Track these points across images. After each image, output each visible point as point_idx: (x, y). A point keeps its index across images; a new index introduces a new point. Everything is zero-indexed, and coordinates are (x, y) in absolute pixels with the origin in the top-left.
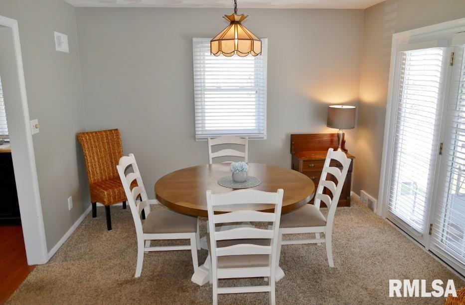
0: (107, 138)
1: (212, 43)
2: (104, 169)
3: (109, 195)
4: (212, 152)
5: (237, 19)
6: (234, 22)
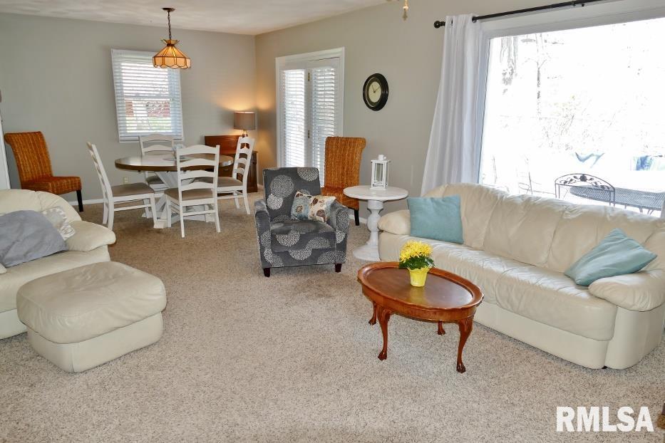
0: (33, 140)
1: (157, 58)
2: (34, 169)
4: (144, 148)
5: (172, 43)
6: (169, 45)
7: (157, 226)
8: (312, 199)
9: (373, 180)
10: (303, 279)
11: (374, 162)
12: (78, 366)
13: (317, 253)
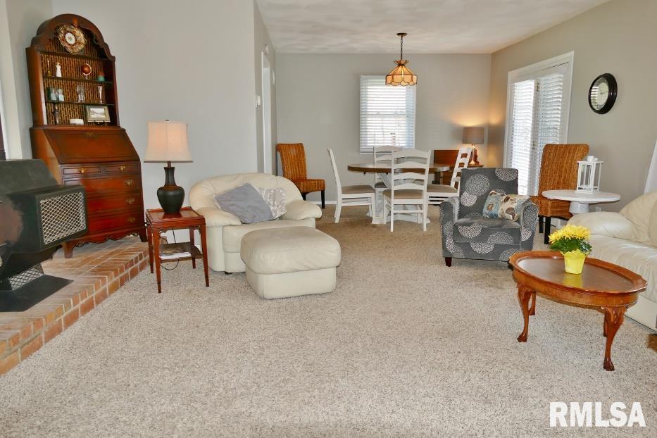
0: (296, 149)
1: (388, 77)
2: (294, 172)
3: (304, 185)
4: (376, 157)
5: (402, 63)
6: (400, 65)
7: (374, 222)
8: (504, 197)
9: (578, 185)
10: (481, 272)
11: (581, 163)
12: (269, 293)
13: (499, 248)
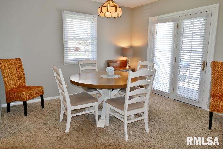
0: (15, 63)
2: (14, 82)
3: (26, 95)
4: (81, 68)
